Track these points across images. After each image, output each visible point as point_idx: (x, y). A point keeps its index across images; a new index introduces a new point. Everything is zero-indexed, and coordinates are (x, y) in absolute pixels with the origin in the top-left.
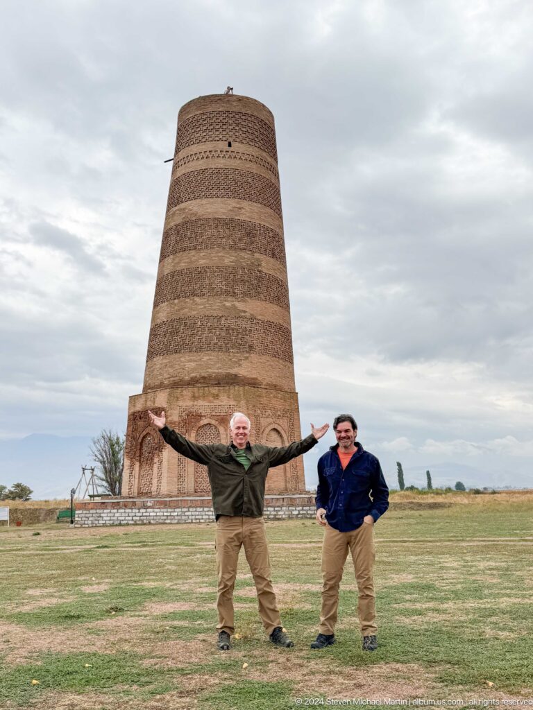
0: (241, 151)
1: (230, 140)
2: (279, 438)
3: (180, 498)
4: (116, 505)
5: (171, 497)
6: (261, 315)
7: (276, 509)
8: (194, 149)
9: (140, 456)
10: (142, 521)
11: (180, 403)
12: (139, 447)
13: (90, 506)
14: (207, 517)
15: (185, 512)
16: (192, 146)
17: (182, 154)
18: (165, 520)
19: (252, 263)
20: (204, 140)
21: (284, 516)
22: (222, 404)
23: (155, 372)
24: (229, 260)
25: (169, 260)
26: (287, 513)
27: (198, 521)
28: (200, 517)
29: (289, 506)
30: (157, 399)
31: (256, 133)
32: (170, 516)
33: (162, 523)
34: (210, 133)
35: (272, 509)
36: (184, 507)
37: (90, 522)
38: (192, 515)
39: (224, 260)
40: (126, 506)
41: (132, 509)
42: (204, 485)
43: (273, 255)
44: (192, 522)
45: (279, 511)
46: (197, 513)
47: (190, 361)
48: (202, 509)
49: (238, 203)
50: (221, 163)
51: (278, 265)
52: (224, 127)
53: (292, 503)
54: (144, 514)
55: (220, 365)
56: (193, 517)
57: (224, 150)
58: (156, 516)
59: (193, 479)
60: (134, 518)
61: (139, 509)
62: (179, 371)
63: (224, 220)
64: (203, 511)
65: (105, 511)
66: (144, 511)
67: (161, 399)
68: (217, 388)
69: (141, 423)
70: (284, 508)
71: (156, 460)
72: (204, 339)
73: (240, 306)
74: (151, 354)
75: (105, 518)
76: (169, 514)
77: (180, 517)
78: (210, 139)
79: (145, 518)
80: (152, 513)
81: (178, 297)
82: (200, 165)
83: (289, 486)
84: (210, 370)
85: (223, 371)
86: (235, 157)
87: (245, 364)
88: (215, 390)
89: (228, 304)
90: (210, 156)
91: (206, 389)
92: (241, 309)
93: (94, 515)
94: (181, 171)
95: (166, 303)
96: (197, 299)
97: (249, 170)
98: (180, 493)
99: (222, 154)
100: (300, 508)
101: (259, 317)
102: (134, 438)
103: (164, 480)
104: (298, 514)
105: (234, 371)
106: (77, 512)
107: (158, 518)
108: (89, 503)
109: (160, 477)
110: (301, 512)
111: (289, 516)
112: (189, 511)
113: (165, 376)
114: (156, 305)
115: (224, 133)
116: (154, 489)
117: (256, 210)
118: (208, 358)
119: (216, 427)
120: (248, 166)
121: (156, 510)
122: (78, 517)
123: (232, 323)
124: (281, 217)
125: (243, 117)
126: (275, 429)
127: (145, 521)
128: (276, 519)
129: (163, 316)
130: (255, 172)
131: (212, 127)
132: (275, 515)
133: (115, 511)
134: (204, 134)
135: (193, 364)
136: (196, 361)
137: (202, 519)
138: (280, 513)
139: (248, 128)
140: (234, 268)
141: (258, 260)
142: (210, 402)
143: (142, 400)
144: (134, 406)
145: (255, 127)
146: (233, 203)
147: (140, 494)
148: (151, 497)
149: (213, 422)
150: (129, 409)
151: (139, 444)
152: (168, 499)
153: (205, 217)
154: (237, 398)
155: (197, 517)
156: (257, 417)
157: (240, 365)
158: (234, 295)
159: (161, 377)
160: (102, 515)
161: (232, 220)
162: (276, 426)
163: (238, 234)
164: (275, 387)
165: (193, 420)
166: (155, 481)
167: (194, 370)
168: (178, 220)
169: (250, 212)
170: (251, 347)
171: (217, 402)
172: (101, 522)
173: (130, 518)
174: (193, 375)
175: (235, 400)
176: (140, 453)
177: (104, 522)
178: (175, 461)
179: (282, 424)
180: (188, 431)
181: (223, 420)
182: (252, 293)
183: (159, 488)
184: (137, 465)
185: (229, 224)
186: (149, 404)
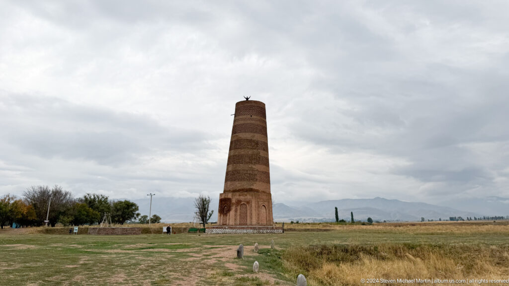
0: (255, 118)
1: (252, 115)
2: (265, 208)
4: (217, 228)
5: (233, 226)
6: (260, 169)
8: (241, 117)
9: (223, 213)
11: (235, 197)
14: (243, 232)
17: (237, 118)
19: (257, 153)
20: (243, 114)
21: (265, 233)
23: (228, 187)
24: (250, 152)
25: (232, 151)
26: (266, 231)
28: (241, 232)
31: (259, 112)
33: (230, 234)
34: (245, 112)
35: (262, 230)
36: (236, 229)
37: (210, 233)
40: (220, 228)
41: (222, 229)
43: (264, 150)
48: (241, 230)
50: (248, 122)
51: (266, 153)
53: (267, 229)
54: (225, 231)
55: (247, 185)
56: (239, 232)
58: (229, 231)
61: (224, 229)
62: (235, 187)
65: (214, 229)
67: (230, 196)
69: (223, 202)
71: (228, 214)
72: (243, 177)
73: (254, 167)
74: (226, 180)
76: (232, 231)
77: (235, 232)
78: (245, 114)
80: (227, 231)
81: (235, 163)
82: (242, 122)
83: (268, 223)
84: (244, 187)
85: (248, 187)
86: (253, 120)
87: (255, 185)
88: (246, 193)
89: (250, 166)
90: (245, 120)
91: (243, 193)
93: (211, 231)
94: (236, 123)
95: (232, 165)
96: (241, 165)
98: (235, 225)
99: (249, 119)
102: (221, 207)
103: (230, 220)
105: (252, 187)
106: (206, 229)
108: (209, 227)
109: (229, 219)
110: (270, 231)
111: (267, 233)
112: (238, 230)
113: (231, 188)
114: (228, 165)
115: (250, 112)
116: (227, 223)
117: (259, 136)
118: (244, 183)
120: (257, 122)
122: (207, 231)
123: (251, 172)
124: (267, 136)
125: (256, 107)
126: (263, 205)
127: (225, 233)
128: (263, 233)
129: (230, 169)
130: (258, 124)
135: (239, 185)
138: (264, 231)
139: (257, 111)
140: (252, 155)
141: (259, 152)
143: (224, 195)
145: (259, 110)
146: (252, 134)
147: (223, 225)
148: (227, 226)
150: (220, 197)
151: (223, 209)
153: (243, 139)
154: (252, 196)
156: (258, 202)
157: (253, 185)
158: (252, 163)
160: (213, 231)
161: (252, 140)
163: (253, 144)
164: (264, 192)
166: (228, 221)
167: (240, 186)
168: (235, 139)
169: (257, 137)
170: (257, 180)
171: (246, 197)
172: (213, 233)
173: (221, 232)
174: (239, 188)
178: (234, 215)
179: (266, 204)
180: (238, 206)
181: (248, 203)
182: (257, 162)
183: (229, 223)
184: (222, 215)
185: (250, 141)
186: (226, 197)
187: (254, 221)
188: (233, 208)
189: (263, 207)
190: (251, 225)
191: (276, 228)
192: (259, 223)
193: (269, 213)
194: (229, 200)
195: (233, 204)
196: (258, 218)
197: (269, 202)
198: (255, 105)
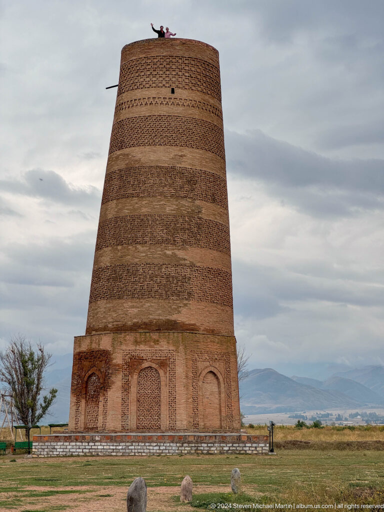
0: (184, 97)
1: (174, 86)
2: (215, 381)
3: (124, 434)
4: (68, 439)
5: (116, 433)
6: (199, 262)
7: (209, 445)
8: (138, 94)
9: (86, 394)
10: (91, 453)
11: (124, 347)
12: (84, 386)
13: (45, 439)
14: (148, 451)
15: (129, 446)
16: (136, 91)
17: (126, 97)
18: (111, 452)
19: (192, 210)
20: (147, 86)
21: (216, 452)
22: (162, 349)
23: (99, 315)
24: (170, 208)
25: (112, 204)
26: (218, 449)
27: (140, 454)
28: (142, 451)
29: (220, 442)
30: (102, 342)
31: (199, 77)
32: (116, 449)
33: (109, 456)
34: (154, 79)
35: (206, 445)
36: (128, 442)
37: (45, 453)
38: (135, 449)
39: (165, 209)
40: (77, 440)
41: (82, 442)
42: (146, 422)
43: (214, 201)
44: (135, 455)
45: (212, 447)
46: (140, 447)
47: (133, 307)
48: (143, 444)
49: (180, 150)
50: (163, 110)
52: (168, 73)
53: (223, 440)
54: (93, 447)
55: (160, 312)
56: (136, 451)
57: (168, 98)
58: (104, 449)
59: (136, 417)
60: (84, 450)
61: (88, 443)
62: (122, 316)
63: (167, 168)
64: (145, 445)
65: (59, 444)
66: (93, 444)
67: (105, 342)
68: (158, 334)
69: (86, 363)
70: (216, 445)
71: (101, 399)
72: (146, 286)
73: (180, 254)
74: (95, 296)
75: (58, 450)
76: (115, 448)
77: (124, 451)
78: (154, 85)
79: (94, 450)
80: (99, 446)
81: (121, 243)
82: (144, 111)
83: (224, 425)
84: (151, 317)
85: (162, 318)
86: (178, 104)
87: (184, 310)
88: (155, 336)
89: (169, 252)
90: (154, 103)
91: (148, 334)
92: (181, 257)
93: (49, 447)
94: (125, 115)
95: (110, 248)
96: (139, 246)
97: (192, 116)
98: (124, 429)
99: (166, 102)
100: (231, 445)
101: (198, 264)
102: (79, 376)
103: (109, 418)
104: (228, 450)
105: (174, 317)
106: (34, 444)
107: (105, 450)
108: (44, 437)
109: (105, 414)
110: (231, 448)
111: (220, 452)
112: (132, 445)
113: (110, 319)
114: (98, 247)
115: (167, 79)
116: (100, 424)
117: (198, 156)
118: (149, 304)
119: (156, 370)
120: (190, 112)
121: (103, 444)
122: (35, 448)
123: (172, 271)
124: (223, 158)
125: (187, 62)
126: (211, 372)
127: (93, 453)
128: (208, 454)
129: (106, 261)
130: (197, 117)
131: (155, 73)
132: (208, 451)
133: (67, 444)
134: (148, 79)
135: (136, 310)
136: (138, 307)
137: (144, 452)
138: (212, 449)
139: (191, 73)
140: (175, 216)
141: (198, 207)
142: (151, 347)
143: (88, 341)
144: (80, 346)
145: (199, 70)
146: (174, 151)
147: (87, 429)
148: (98, 432)
149: (154, 365)
150: (75, 349)
151: (84, 382)
152: (113, 434)
153: (148, 165)
154: (176, 344)
155: (139, 451)
156: (195, 361)
157: (179, 312)
158: (174, 243)
159: (105, 321)
160: (56, 447)
161: (173, 168)
162: (212, 369)
163: (179, 182)
164: (212, 332)
165: (135, 363)
166: (100, 418)
168: (122, 165)
169: (192, 159)
170: (190, 294)
171: (157, 347)
172: (55, 453)
173: (81, 450)
174: (135, 320)
175: (173, 346)
176: (86, 391)
177: (58, 453)
178: (120, 400)
179: (219, 367)
180: (130, 373)
181: (163, 364)
182: (193, 240)
183: (104, 424)
184: (83, 402)
185: (170, 171)
186: (94, 346)
187: (182, 419)
188: (118, 380)
189: (211, 377)
190: (172, 429)
191: (249, 439)
192: (196, 426)
193: (229, 396)
194: (104, 356)
195: (117, 368)
196: (195, 409)
197: (227, 362)
198: (186, 55)
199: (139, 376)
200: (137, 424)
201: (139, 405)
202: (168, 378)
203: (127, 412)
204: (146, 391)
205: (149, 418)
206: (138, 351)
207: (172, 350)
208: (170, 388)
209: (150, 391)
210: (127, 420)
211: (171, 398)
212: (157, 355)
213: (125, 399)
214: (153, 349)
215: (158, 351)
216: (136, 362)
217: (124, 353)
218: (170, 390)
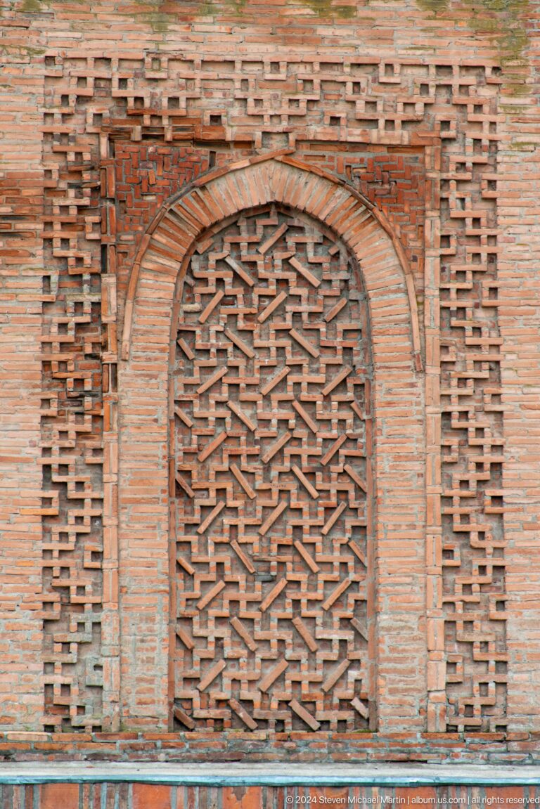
22: (382, 53)
42: (242, 673)
59: (161, 628)
119: (330, 234)
142: (286, 33)
149: (310, 195)
165: (154, 173)
175: (477, 30)
199: (190, 284)
200: (171, 685)
201: (189, 527)
202: (434, 302)
203: (88, 581)
204: (245, 413)
205: (276, 633)
206: (181, 69)
207: (467, 68)
208: (455, 391)
209: (277, 413)
210: (89, 656)
211: (458, 474)
212: (341, 110)
213: (70, 479)
214: (303, 52)
215: (346, 75)
216: (157, 159)
217: (61, 87)
218: (455, 408)
